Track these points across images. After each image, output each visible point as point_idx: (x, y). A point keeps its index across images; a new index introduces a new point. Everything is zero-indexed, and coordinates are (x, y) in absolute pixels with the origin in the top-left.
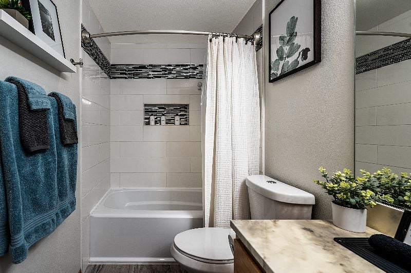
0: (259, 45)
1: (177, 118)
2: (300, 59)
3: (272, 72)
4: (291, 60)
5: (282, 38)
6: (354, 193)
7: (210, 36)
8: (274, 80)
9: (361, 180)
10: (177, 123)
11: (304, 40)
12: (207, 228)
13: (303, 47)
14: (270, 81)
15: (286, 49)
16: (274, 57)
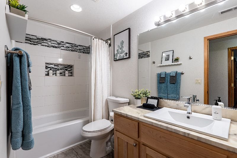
0: (110, 45)
1: (67, 72)
2: (125, 56)
3: (115, 57)
4: (122, 55)
5: (119, 46)
6: (139, 95)
7: (93, 38)
8: (116, 60)
9: (140, 92)
10: (67, 75)
11: (126, 50)
12: (93, 122)
13: (125, 52)
14: (114, 61)
15: (120, 51)
16: (116, 52)
